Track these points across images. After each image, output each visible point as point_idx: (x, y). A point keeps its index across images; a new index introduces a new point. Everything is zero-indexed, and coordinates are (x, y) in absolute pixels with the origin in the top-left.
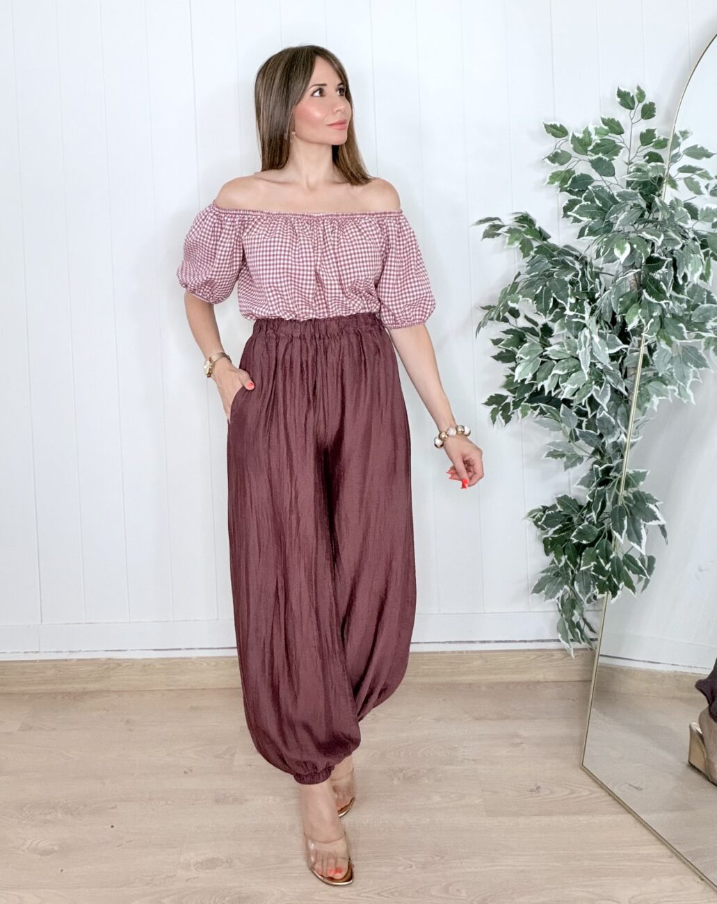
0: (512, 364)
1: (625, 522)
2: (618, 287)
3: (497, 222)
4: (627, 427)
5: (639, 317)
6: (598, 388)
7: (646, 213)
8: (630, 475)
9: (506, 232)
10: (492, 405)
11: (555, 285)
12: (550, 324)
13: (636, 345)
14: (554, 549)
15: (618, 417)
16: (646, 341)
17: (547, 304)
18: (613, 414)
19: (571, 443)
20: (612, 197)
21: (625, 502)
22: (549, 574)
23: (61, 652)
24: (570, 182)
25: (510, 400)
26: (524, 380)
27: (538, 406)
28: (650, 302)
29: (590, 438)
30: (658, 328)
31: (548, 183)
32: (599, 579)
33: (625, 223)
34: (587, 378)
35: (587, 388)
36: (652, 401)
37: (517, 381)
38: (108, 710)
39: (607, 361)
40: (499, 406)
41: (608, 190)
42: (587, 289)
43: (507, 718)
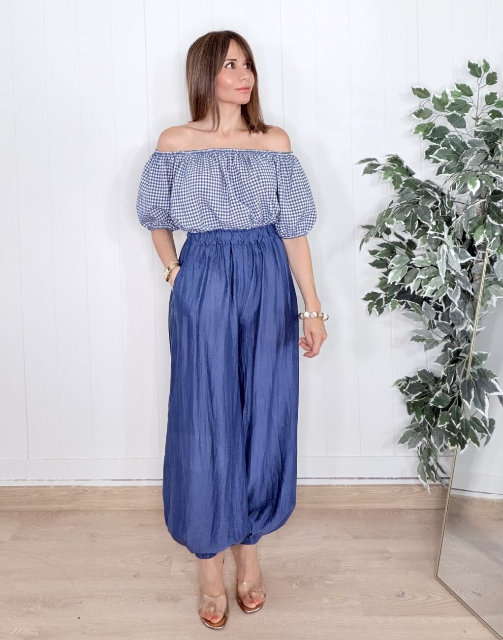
0: (385, 270)
1: (473, 393)
2: (467, 212)
3: (374, 162)
4: (473, 319)
5: (484, 236)
6: (451, 289)
7: (489, 156)
8: (476, 356)
9: (381, 170)
10: (369, 300)
11: (420, 210)
12: (414, 240)
13: (481, 256)
14: (415, 410)
15: (466, 312)
16: (489, 254)
17: (413, 225)
18: (463, 309)
19: (430, 331)
20: (464, 143)
21: (471, 377)
22: (411, 429)
23: (43, 480)
24: (431, 132)
25: (383, 296)
26: (395, 282)
27: (404, 302)
28: (492, 225)
29: (445, 327)
30: (499, 245)
31: (415, 133)
32: (451, 435)
33: (473, 164)
34: (444, 282)
35: (443, 289)
36: (493, 301)
37: (390, 283)
38: (77, 525)
39: (458, 269)
40: (374, 301)
41: (461, 139)
42: (445, 214)
43: (379, 537)
